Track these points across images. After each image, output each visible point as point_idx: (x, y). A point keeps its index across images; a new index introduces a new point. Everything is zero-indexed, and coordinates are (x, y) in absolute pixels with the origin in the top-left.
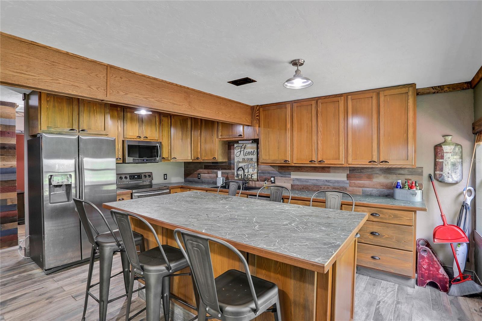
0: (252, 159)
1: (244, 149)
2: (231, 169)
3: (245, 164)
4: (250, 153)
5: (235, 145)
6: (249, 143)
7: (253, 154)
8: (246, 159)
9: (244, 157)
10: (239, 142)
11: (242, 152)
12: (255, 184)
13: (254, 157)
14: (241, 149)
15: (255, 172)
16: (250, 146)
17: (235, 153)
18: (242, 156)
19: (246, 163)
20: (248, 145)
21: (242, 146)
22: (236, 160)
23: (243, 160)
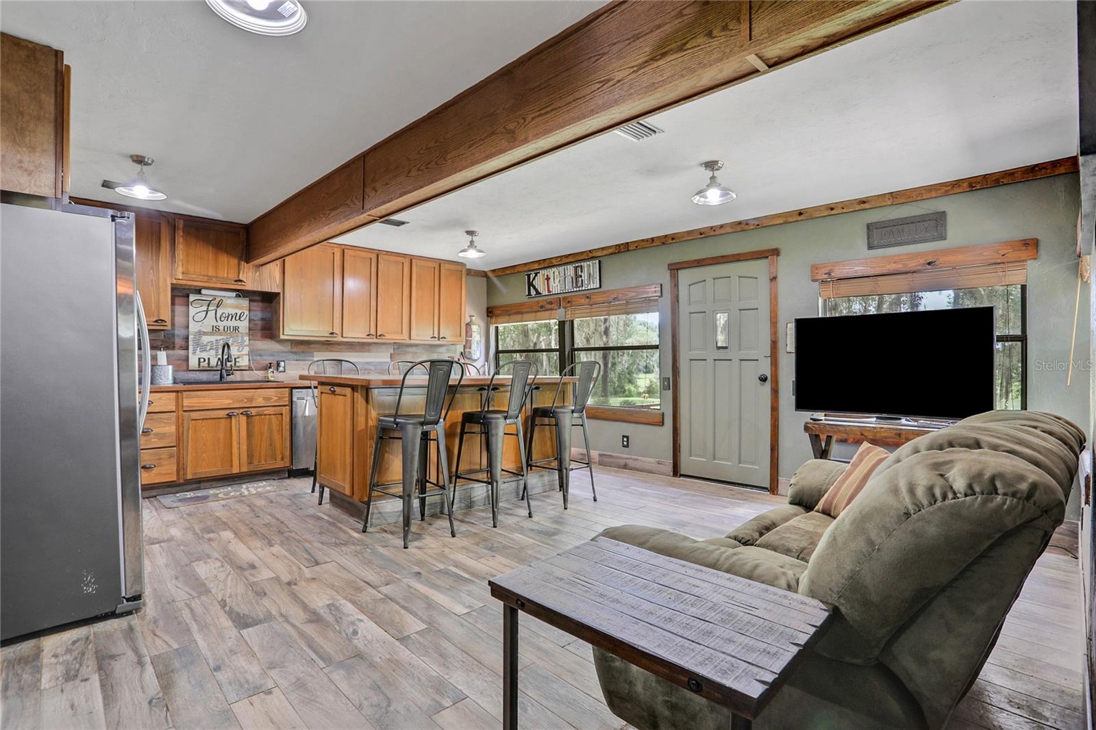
0: (236, 329)
1: (218, 307)
2: (174, 347)
3: (219, 338)
4: (232, 317)
5: (192, 298)
6: (229, 298)
7: (239, 319)
8: (221, 328)
9: (215, 324)
10: (203, 291)
11: (211, 314)
12: (242, 376)
13: (243, 325)
14: (208, 306)
15: (243, 353)
16: (234, 303)
17: (191, 315)
18: (211, 320)
19: (221, 335)
20: (229, 301)
21: (211, 301)
22: (193, 328)
23: (214, 328)
